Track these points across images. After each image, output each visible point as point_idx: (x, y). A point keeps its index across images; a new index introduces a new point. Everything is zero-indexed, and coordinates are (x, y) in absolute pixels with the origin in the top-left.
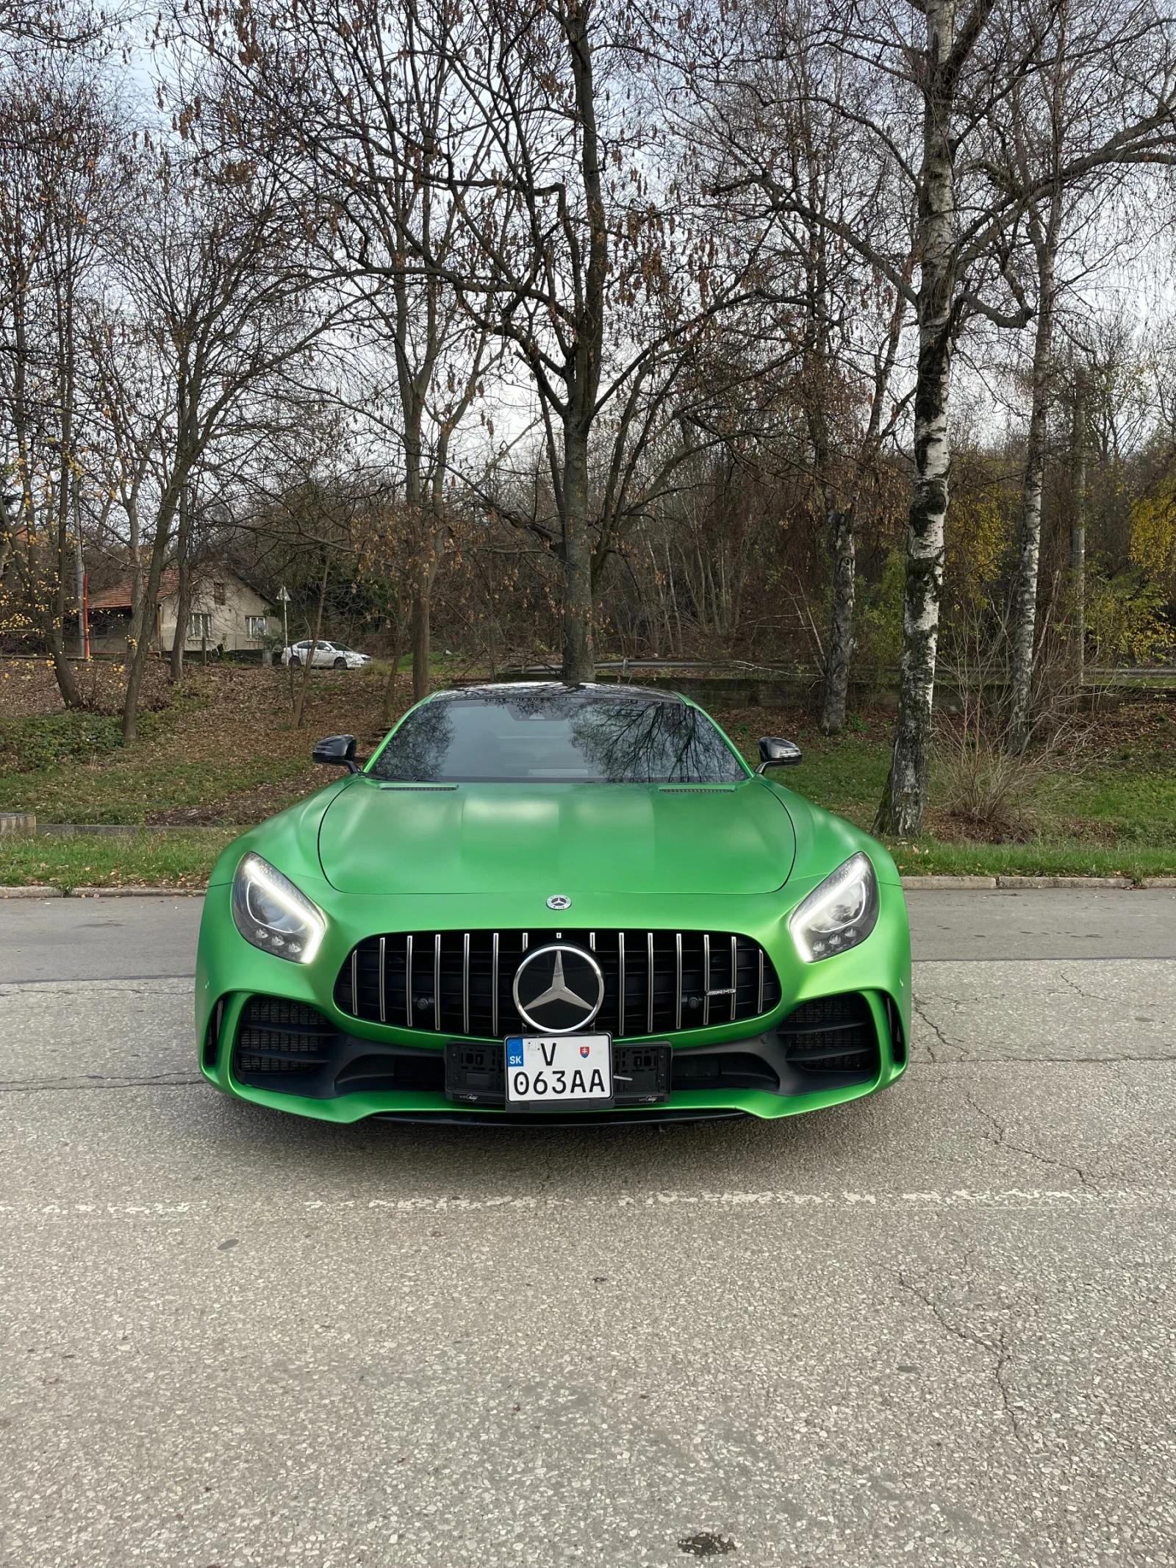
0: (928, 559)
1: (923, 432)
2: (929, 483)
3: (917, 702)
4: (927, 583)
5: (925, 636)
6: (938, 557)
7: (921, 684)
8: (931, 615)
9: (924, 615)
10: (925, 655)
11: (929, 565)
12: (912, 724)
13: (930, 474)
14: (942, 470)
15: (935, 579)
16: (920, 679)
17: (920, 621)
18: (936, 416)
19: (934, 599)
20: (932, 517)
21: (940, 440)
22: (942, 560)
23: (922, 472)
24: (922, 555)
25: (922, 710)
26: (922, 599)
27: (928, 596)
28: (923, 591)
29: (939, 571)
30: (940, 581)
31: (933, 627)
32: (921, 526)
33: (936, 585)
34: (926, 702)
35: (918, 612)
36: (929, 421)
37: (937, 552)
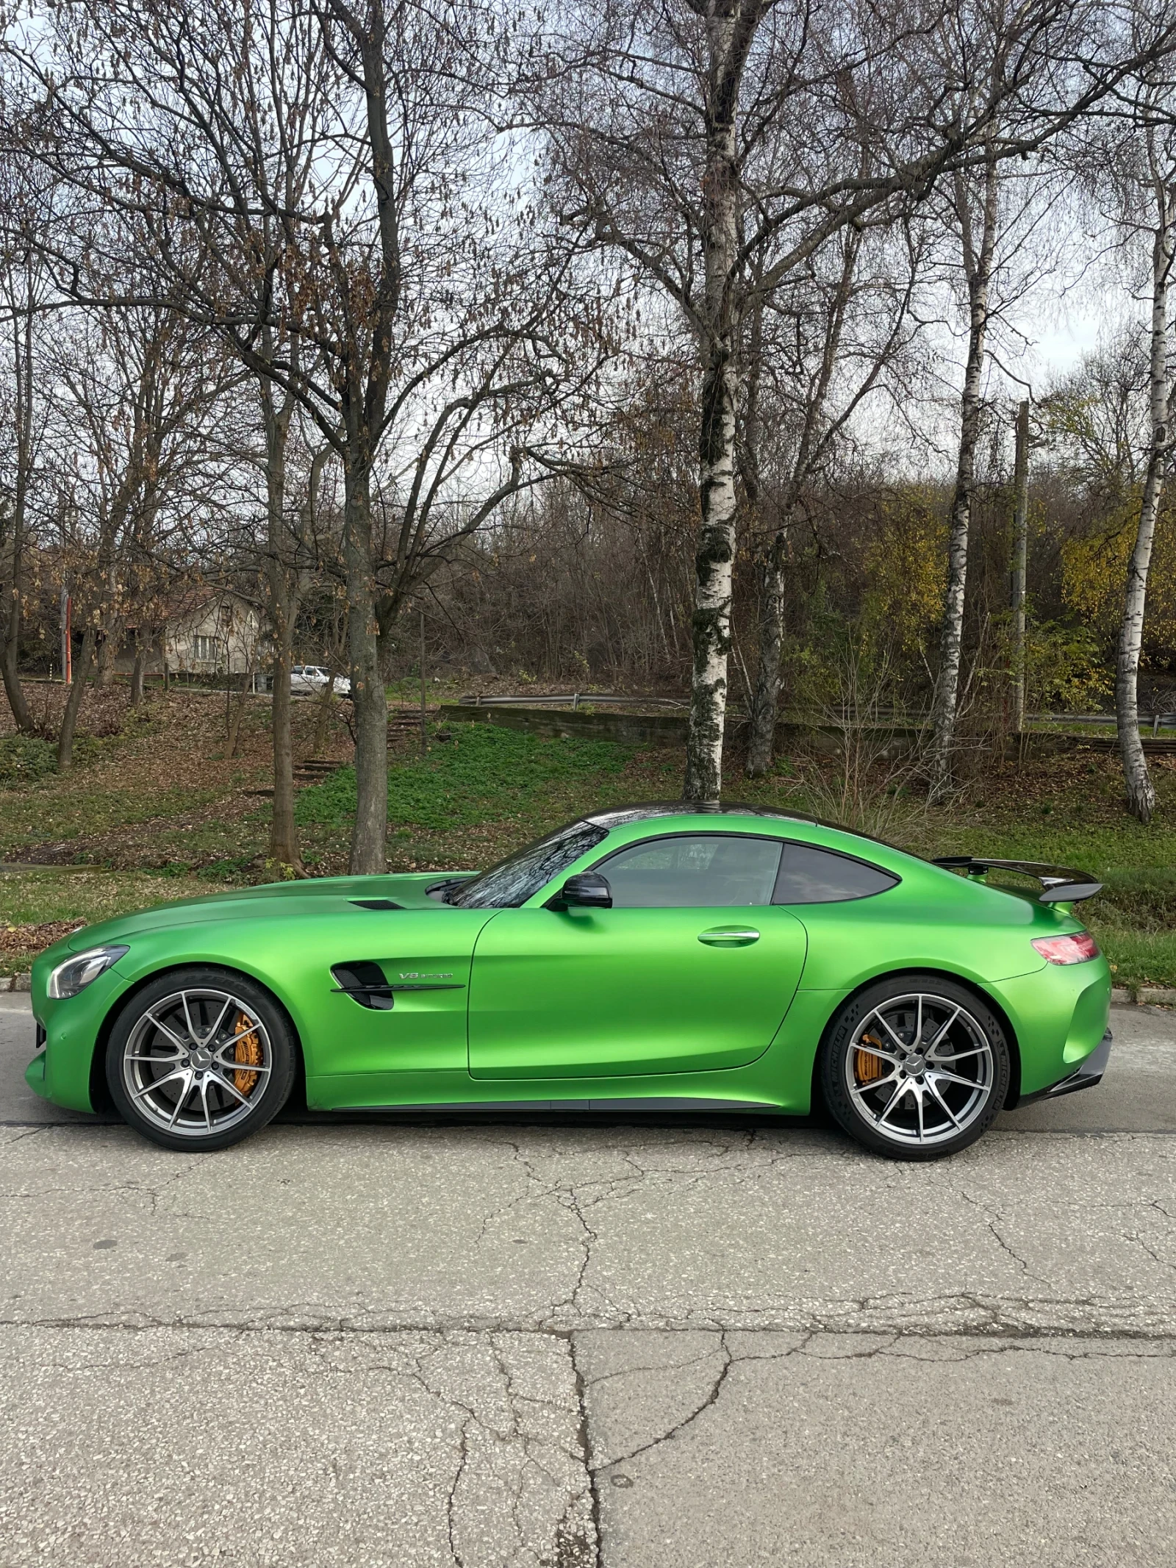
0: (711, 610)
1: (706, 474)
2: (710, 530)
3: (702, 760)
4: (710, 635)
5: (710, 691)
6: (722, 608)
7: (705, 741)
8: (717, 668)
9: (709, 668)
10: (709, 710)
11: (712, 616)
12: (698, 783)
13: (712, 521)
14: (725, 517)
15: (719, 631)
16: (705, 736)
17: (705, 675)
18: (719, 458)
19: (720, 652)
20: (714, 566)
21: (723, 485)
22: (727, 611)
23: (706, 520)
24: (706, 605)
25: (707, 768)
26: (706, 652)
27: (712, 649)
28: (706, 643)
29: (724, 622)
30: (726, 633)
31: (719, 683)
32: (705, 576)
33: (720, 638)
34: (712, 761)
35: (703, 665)
36: (712, 464)
37: (721, 603)
